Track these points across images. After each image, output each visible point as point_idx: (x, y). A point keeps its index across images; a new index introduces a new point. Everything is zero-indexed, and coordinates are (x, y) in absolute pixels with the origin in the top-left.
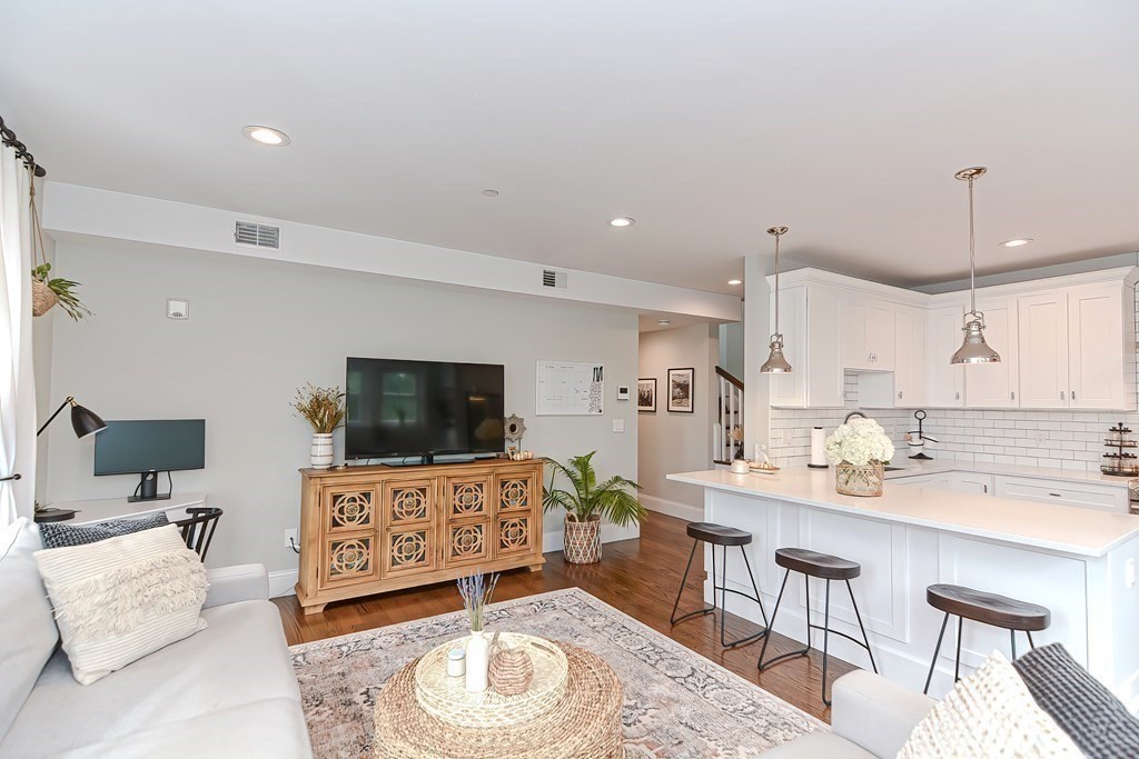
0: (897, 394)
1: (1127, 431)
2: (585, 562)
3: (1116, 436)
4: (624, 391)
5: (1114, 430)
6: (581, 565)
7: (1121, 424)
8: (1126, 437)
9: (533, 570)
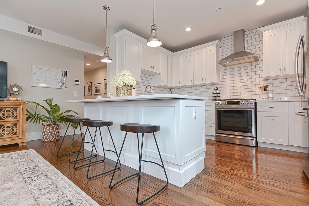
0: (162, 81)
1: (218, 89)
2: (49, 141)
3: (215, 91)
4: (77, 81)
5: (215, 89)
6: (48, 142)
7: (216, 88)
8: (217, 91)
9: (20, 145)
